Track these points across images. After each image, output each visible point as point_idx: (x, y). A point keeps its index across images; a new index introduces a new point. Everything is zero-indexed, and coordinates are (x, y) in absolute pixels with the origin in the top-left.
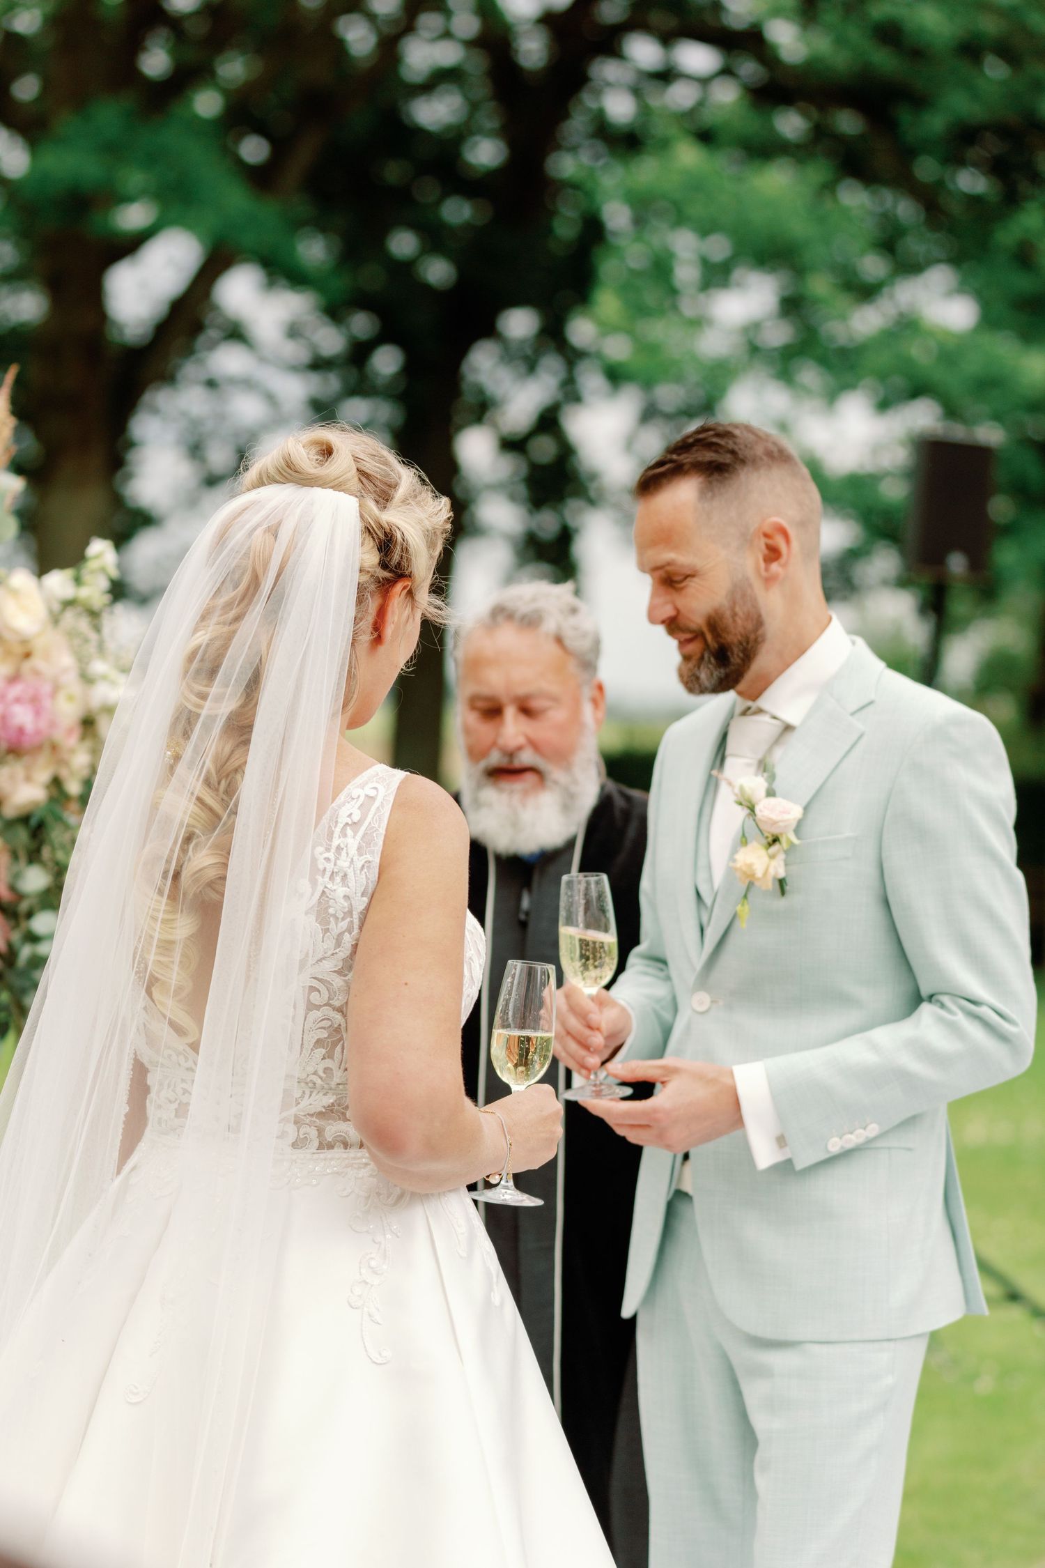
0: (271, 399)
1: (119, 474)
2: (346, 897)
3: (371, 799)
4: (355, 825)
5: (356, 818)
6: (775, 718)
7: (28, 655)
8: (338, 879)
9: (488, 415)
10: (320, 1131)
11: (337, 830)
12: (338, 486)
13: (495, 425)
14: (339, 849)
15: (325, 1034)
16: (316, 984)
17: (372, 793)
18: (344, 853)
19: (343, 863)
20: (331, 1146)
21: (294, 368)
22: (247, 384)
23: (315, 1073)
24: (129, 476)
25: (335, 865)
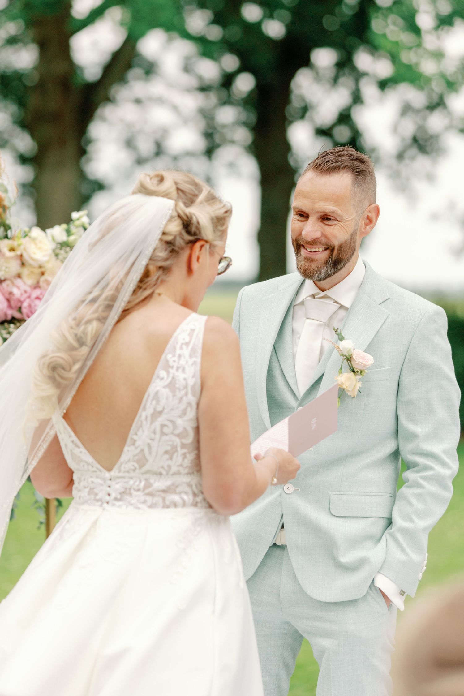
0: (175, 108)
1: (84, 159)
2: (185, 379)
3: (193, 330)
4: (187, 344)
5: (187, 340)
6: (336, 302)
7: (43, 274)
8: (180, 370)
9: (308, 115)
10: (164, 499)
11: (178, 347)
12: (166, 195)
13: (312, 120)
14: (180, 356)
15: (169, 448)
16: (167, 423)
17: (193, 327)
18: (182, 358)
19: (182, 362)
20: (168, 507)
21: (188, 90)
22: (160, 101)
23: (163, 467)
24: (89, 160)
25: (178, 363)
